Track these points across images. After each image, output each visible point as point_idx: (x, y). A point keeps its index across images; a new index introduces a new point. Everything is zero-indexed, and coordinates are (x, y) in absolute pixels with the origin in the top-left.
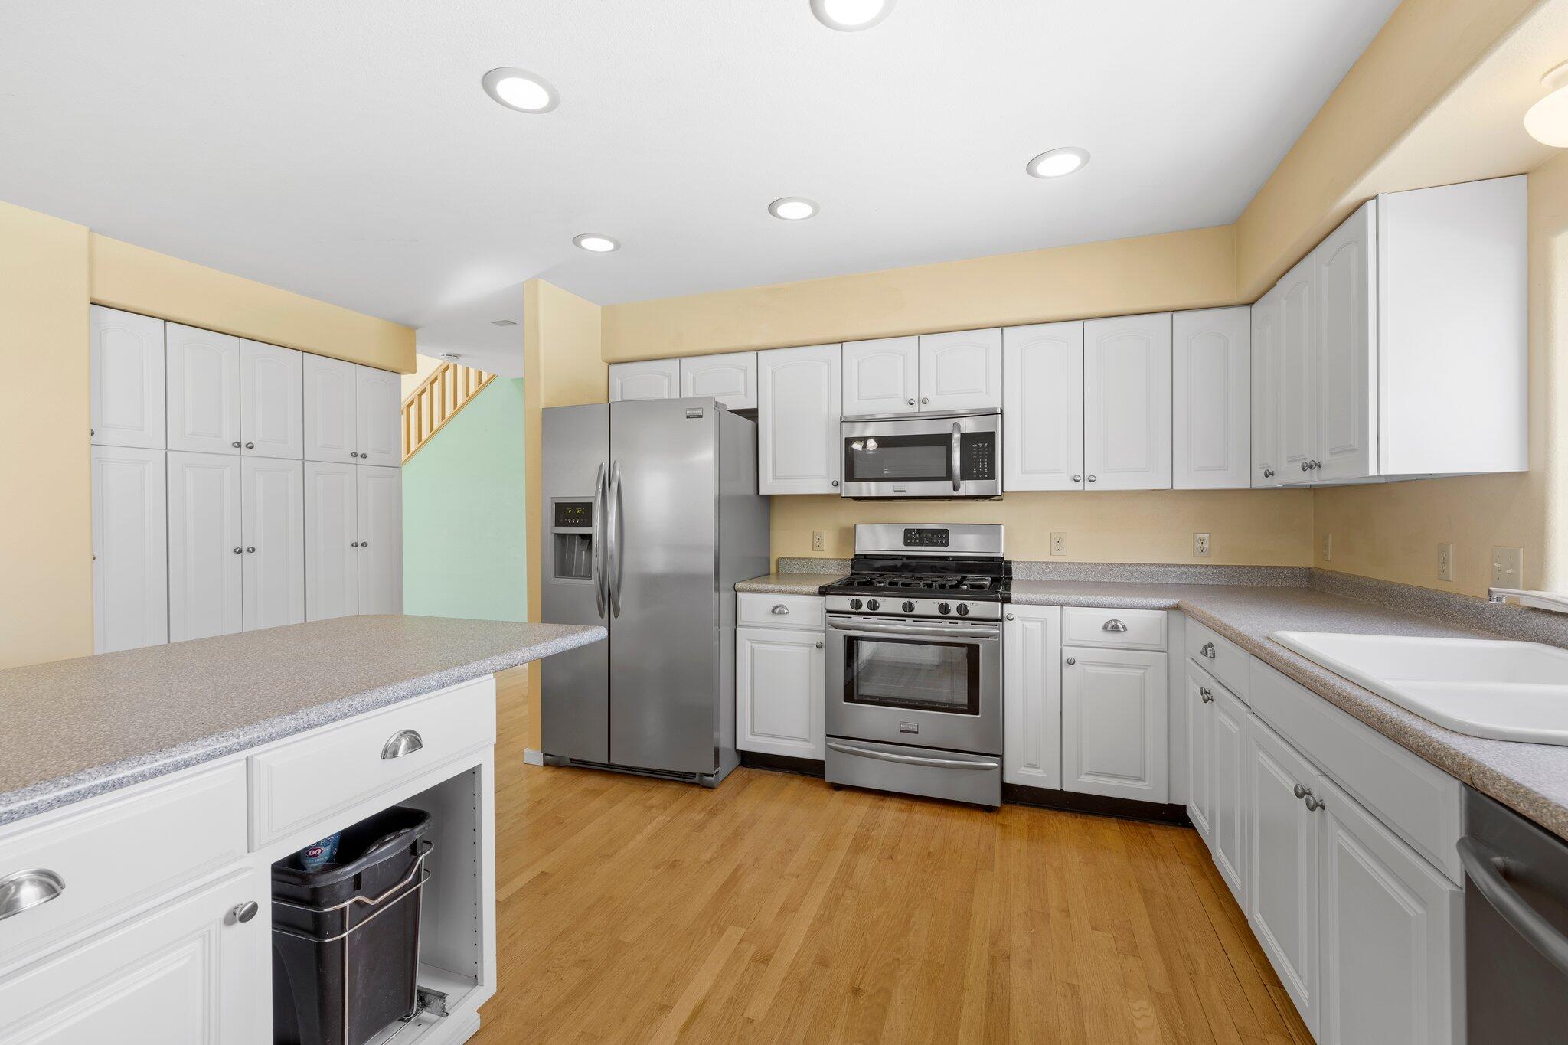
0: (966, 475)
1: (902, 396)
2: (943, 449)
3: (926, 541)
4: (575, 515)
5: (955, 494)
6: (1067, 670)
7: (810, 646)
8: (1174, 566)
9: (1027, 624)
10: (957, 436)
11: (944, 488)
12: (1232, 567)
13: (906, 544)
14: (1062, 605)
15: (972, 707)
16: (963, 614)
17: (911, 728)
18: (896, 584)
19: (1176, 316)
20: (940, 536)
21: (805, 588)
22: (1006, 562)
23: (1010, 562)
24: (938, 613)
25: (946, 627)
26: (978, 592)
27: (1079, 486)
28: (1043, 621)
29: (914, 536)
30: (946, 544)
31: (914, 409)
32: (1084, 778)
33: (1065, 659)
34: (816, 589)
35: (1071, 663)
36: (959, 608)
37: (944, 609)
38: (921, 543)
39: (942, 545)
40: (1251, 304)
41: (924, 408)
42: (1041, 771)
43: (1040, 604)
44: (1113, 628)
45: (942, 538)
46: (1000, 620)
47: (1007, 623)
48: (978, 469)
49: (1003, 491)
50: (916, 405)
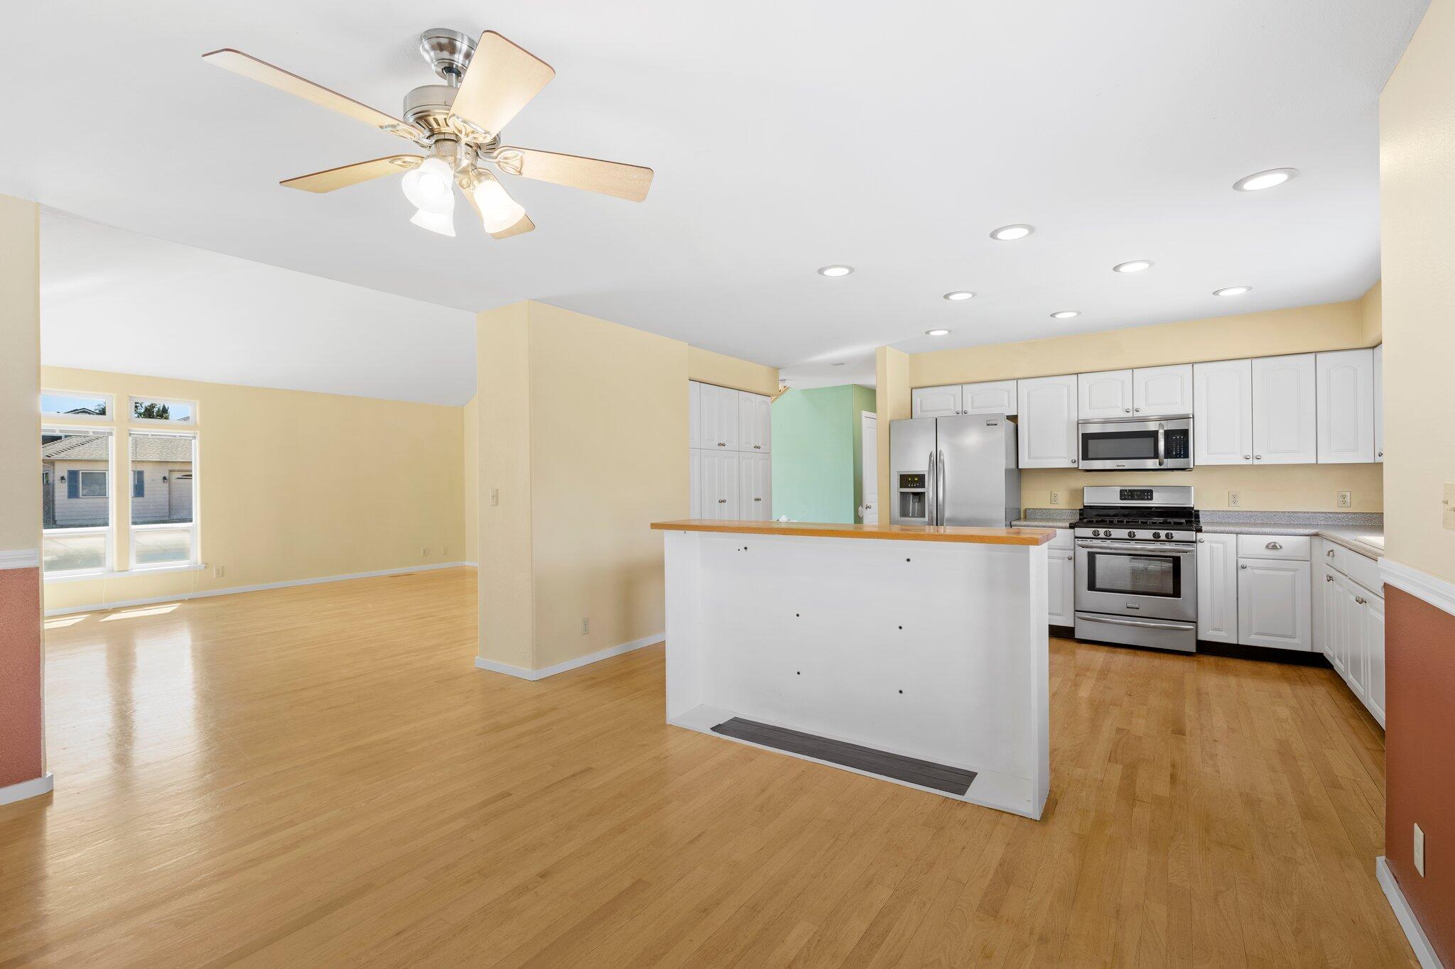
0: (1168, 454)
1: (1120, 406)
2: (1151, 440)
3: (1136, 497)
4: (913, 482)
5: (1162, 467)
6: (1241, 572)
7: (1063, 558)
8: (1322, 513)
9: (1213, 545)
10: (1161, 432)
11: (1152, 464)
12: (1367, 513)
13: (1121, 499)
14: (1237, 534)
15: (1177, 593)
16: (1169, 539)
17: (1134, 606)
18: (1123, 522)
19: (1318, 355)
20: (1147, 494)
21: (1060, 524)
22: (1195, 511)
23: (1198, 511)
24: (1153, 538)
25: (1157, 546)
26: (1178, 526)
27: (1249, 462)
28: (1224, 543)
29: (1125, 494)
30: (1151, 499)
31: (1130, 415)
32: (1253, 637)
33: (1240, 565)
34: (1067, 525)
35: (1243, 567)
36: (1167, 535)
37: (1157, 536)
38: (1133, 499)
39: (1148, 499)
40: (1374, 347)
41: (1136, 414)
42: (1223, 633)
43: (1223, 533)
44: (1274, 547)
45: (1148, 495)
46: (1195, 542)
47: (1199, 545)
48: (1176, 450)
49: (1194, 465)
50: (1131, 413)
